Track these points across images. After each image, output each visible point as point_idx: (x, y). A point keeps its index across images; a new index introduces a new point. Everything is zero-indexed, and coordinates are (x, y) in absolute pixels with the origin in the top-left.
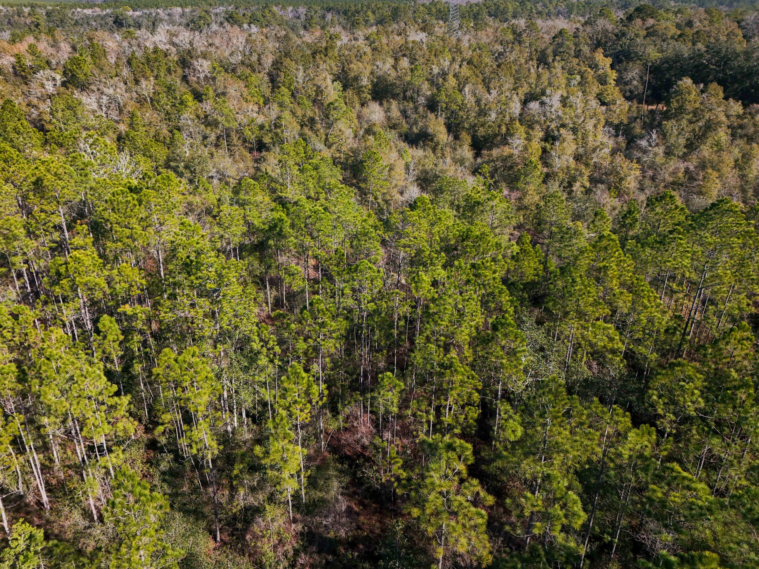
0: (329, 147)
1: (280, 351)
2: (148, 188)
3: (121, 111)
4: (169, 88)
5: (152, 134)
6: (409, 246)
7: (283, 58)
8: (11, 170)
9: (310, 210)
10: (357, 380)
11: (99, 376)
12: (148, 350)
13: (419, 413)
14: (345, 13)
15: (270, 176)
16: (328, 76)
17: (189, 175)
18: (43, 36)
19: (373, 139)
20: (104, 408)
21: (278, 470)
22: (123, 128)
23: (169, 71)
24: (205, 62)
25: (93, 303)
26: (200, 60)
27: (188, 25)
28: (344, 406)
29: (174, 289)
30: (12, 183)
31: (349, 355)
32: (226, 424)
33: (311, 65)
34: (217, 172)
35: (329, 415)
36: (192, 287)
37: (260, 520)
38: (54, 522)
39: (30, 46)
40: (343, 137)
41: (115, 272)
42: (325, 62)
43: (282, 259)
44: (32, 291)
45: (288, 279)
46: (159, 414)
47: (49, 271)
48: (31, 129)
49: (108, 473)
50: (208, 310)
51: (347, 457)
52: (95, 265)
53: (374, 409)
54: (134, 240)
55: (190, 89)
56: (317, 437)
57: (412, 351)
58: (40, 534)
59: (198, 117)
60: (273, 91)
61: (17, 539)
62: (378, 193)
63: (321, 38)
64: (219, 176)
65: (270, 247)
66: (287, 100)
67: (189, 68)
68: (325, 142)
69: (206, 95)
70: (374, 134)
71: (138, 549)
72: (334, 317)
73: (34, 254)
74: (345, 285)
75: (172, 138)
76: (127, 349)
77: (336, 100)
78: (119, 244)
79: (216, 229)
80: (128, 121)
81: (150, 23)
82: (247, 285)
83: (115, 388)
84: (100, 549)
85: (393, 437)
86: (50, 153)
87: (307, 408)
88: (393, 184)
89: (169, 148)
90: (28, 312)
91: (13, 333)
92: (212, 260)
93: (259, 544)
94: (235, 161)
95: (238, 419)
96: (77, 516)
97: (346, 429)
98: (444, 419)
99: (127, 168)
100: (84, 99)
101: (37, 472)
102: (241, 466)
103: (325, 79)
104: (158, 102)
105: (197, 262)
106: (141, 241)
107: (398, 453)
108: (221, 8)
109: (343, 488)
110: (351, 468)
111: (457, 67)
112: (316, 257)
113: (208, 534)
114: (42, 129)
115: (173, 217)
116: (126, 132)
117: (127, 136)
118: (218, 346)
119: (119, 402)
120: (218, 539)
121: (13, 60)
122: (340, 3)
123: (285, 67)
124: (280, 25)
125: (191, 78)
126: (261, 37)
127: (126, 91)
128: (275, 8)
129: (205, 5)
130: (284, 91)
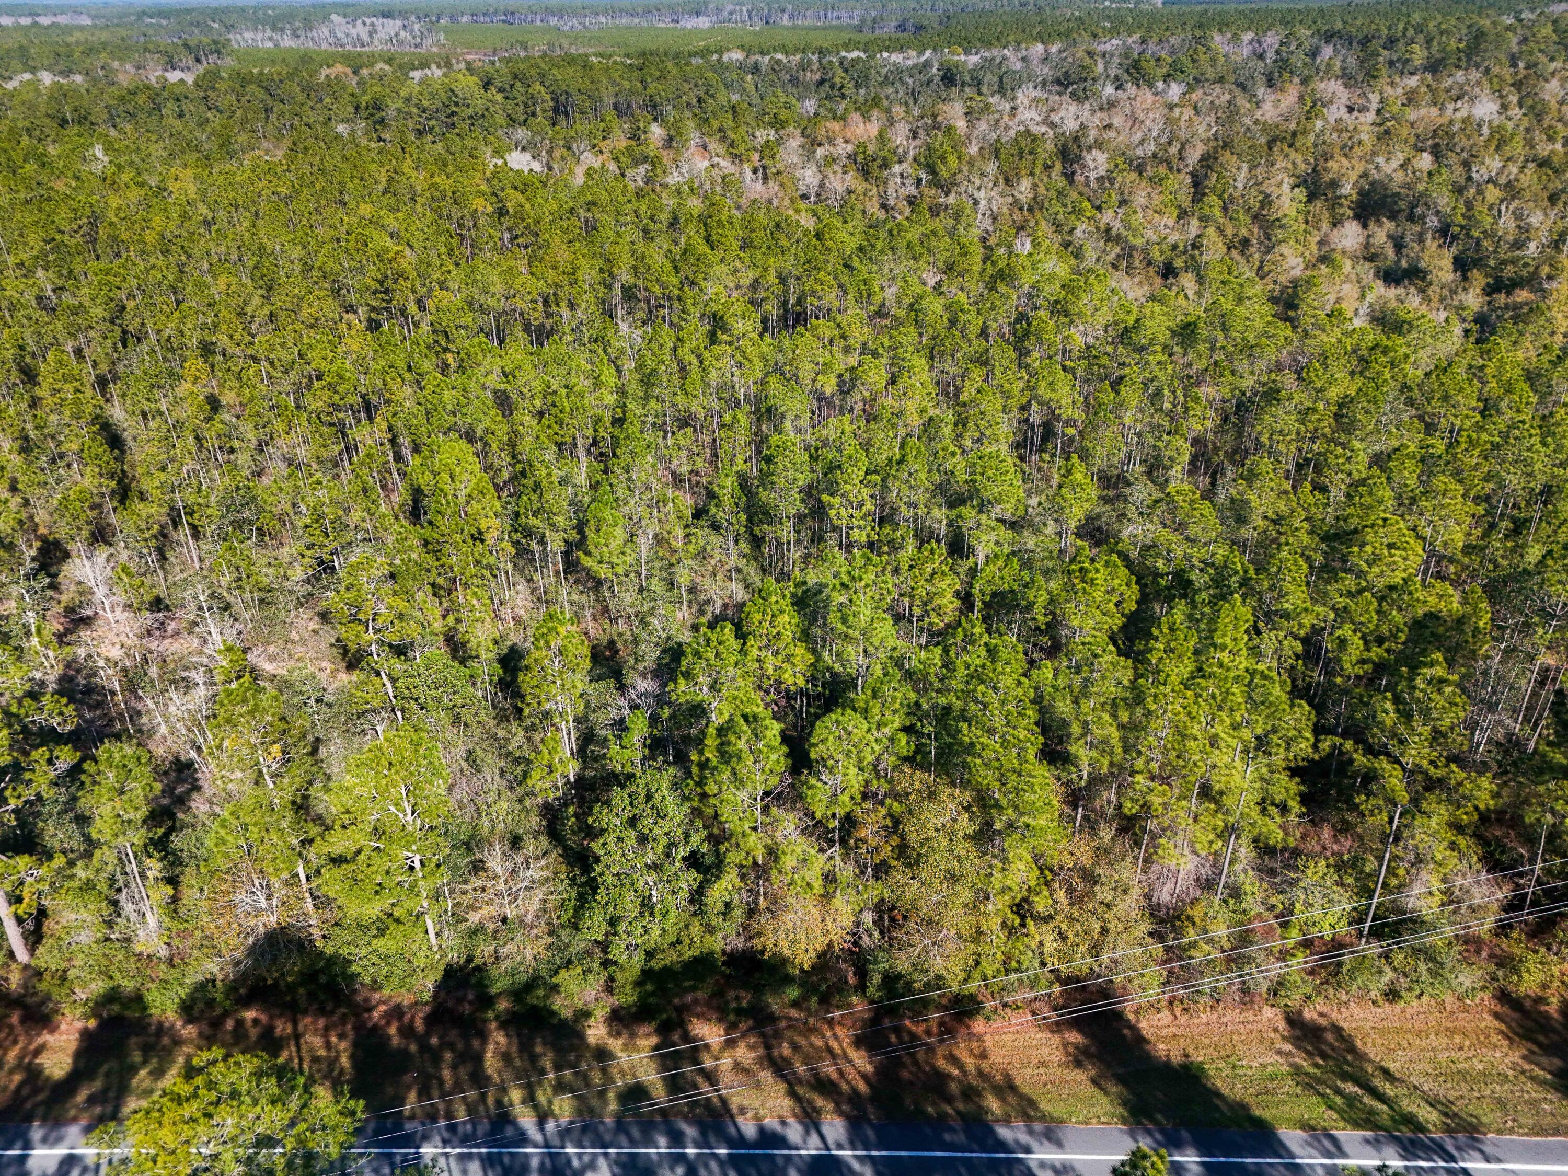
0: (1262, 278)
7: (1220, 151)
14: (1364, 44)
16: (1286, 180)
24: (1100, 154)
26: (1092, 152)
33: (1263, 161)
42: (1287, 155)
60: (1194, 200)
66: (1215, 212)
67: (1074, 162)
68: (1258, 271)
69: (1106, 202)
77: (1291, 215)
103: (1280, 185)
108: (1114, 42)
111: (1515, 170)
121: (850, 148)
122: (1358, 22)
123: (1222, 165)
124: (1221, 80)
125: (1077, 178)
126: (1189, 112)
127: (1002, 195)
128: (1217, 38)
129: (1086, 37)
130: (1213, 199)
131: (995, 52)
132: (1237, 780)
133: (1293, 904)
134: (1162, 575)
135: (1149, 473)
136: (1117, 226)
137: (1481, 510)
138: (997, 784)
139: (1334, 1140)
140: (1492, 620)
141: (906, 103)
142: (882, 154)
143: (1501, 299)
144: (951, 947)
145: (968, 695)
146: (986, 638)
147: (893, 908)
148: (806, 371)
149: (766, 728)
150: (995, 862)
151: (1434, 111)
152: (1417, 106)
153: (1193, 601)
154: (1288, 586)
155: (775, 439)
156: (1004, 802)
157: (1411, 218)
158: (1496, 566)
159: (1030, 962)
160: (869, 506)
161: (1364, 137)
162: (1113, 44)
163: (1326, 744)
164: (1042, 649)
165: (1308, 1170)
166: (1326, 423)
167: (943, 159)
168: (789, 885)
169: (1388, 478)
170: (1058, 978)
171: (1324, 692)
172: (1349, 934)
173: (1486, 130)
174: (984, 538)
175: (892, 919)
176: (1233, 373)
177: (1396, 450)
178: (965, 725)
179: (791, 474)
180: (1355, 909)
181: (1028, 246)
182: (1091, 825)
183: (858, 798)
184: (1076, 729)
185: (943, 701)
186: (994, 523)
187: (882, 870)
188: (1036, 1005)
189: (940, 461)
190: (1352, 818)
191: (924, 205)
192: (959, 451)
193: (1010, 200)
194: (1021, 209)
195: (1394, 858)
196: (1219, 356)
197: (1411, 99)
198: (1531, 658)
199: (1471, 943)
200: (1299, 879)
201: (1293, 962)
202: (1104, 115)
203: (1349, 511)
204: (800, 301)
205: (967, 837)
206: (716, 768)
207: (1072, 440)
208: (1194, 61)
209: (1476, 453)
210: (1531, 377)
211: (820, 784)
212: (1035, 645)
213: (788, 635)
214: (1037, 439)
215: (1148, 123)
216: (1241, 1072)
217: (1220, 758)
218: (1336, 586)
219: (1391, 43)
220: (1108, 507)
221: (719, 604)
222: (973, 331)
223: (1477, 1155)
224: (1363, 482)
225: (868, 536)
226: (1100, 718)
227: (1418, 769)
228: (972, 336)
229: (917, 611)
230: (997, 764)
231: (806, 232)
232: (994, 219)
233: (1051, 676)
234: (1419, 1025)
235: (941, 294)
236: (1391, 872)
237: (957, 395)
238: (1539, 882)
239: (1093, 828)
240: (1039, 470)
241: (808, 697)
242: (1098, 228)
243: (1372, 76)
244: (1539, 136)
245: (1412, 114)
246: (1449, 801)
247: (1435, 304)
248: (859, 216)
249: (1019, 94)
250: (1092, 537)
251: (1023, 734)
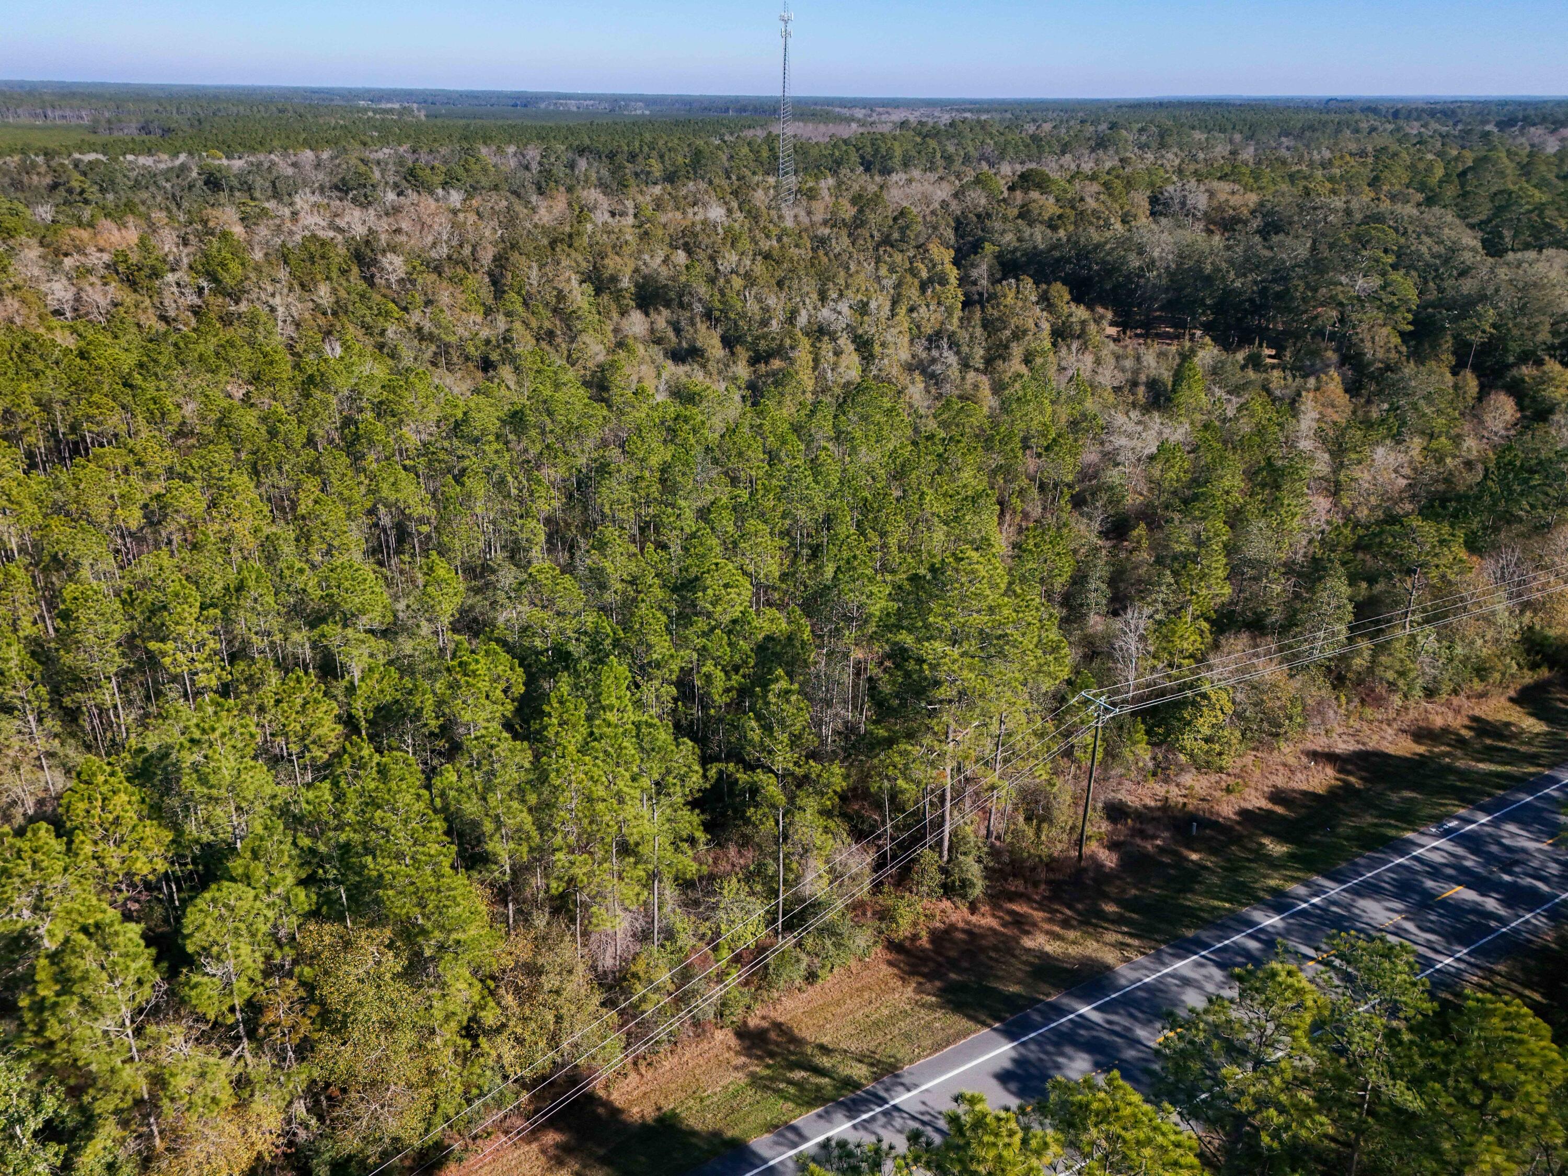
7: (509, 251)
14: (611, 157)
16: (573, 277)
24: (395, 257)
26: (386, 254)
33: (549, 261)
39: (142, 239)
40: (591, 352)
42: (569, 255)
60: (496, 297)
66: (517, 308)
67: (371, 266)
68: (568, 358)
77: (584, 307)
103: (569, 281)
111: (748, 263)
121: (106, 257)
122: (602, 139)
123: (514, 265)
124: (496, 188)
125: (377, 280)
126: (472, 218)
127: (300, 299)
128: (484, 150)
129: (357, 145)
130: (512, 296)
131: (261, 157)
132: (647, 828)
133: (718, 927)
134: (541, 653)
135: (512, 557)
136: (427, 326)
137: (785, 543)
138: (417, 910)
139: (794, 1129)
140: (812, 631)
141: (167, 208)
142: (149, 262)
143: (762, 368)
144: (403, 1101)
145: (367, 825)
146: (377, 758)
147: (328, 1085)
148: (99, 507)
149: (116, 934)
150: (433, 992)
151: (678, 215)
152: (664, 211)
153: (576, 670)
154: (652, 639)
155: (70, 590)
156: (429, 925)
157: (681, 306)
158: (806, 587)
159: (491, 1080)
160: (212, 644)
161: (629, 237)
162: (384, 153)
163: (713, 773)
164: (440, 754)
165: (781, 1168)
166: (653, 489)
167: (223, 265)
168: (188, 1109)
169: (712, 529)
170: (524, 1086)
171: (705, 724)
172: (768, 936)
173: (720, 230)
174: (355, 653)
175: (330, 1098)
176: (566, 453)
177: (713, 503)
178: (369, 859)
179: (100, 628)
180: (768, 912)
181: (339, 351)
182: (524, 916)
183: (259, 977)
184: (488, 826)
185: (343, 838)
186: (362, 636)
187: (305, 1049)
188: (508, 1122)
189: (288, 581)
190: (748, 830)
191: (212, 315)
192: (306, 567)
193: (311, 305)
194: (324, 314)
195: (787, 856)
196: (550, 439)
197: (659, 205)
198: (846, 656)
199: (857, 907)
200: (719, 901)
201: (730, 979)
202: (391, 220)
203: (688, 561)
204: (73, 428)
205: (396, 977)
206: (56, 1004)
207: (428, 537)
208: (467, 170)
209: (771, 496)
210: (796, 429)
211: (206, 979)
212: (432, 751)
213: (131, 816)
214: (392, 541)
215: (436, 227)
216: (707, 1102)
217: (629, 811)
218: (692, 629)
219: (632, 157)
220: (479, 597)
221: (30, 803)
222: (298, 440)
223: (900, 1089)
224: (693, 535)
225: (219, 678)
226: (509, 808)
227: (787, 773)
228: (298, 446)
229: (295, 749)
230: (412, 889)
231: (67, 351)
232: (298, 325)
233: (455, 778)
234: (837, 995)
235: (252, 405)
236: (787, 868)
237: (294, 508)
238: (893, 839)
239: (526, 920)
240: (402, 572)
241: (178, 881)
242: (409, 329)
243: (623, 185)
244: (759, 235)
245: (663, 218)
246: (816, 792)
247: (715, 377)
248: (134, 330)
249: (297, 199)
250: (470, 629)
251: (434, 848)
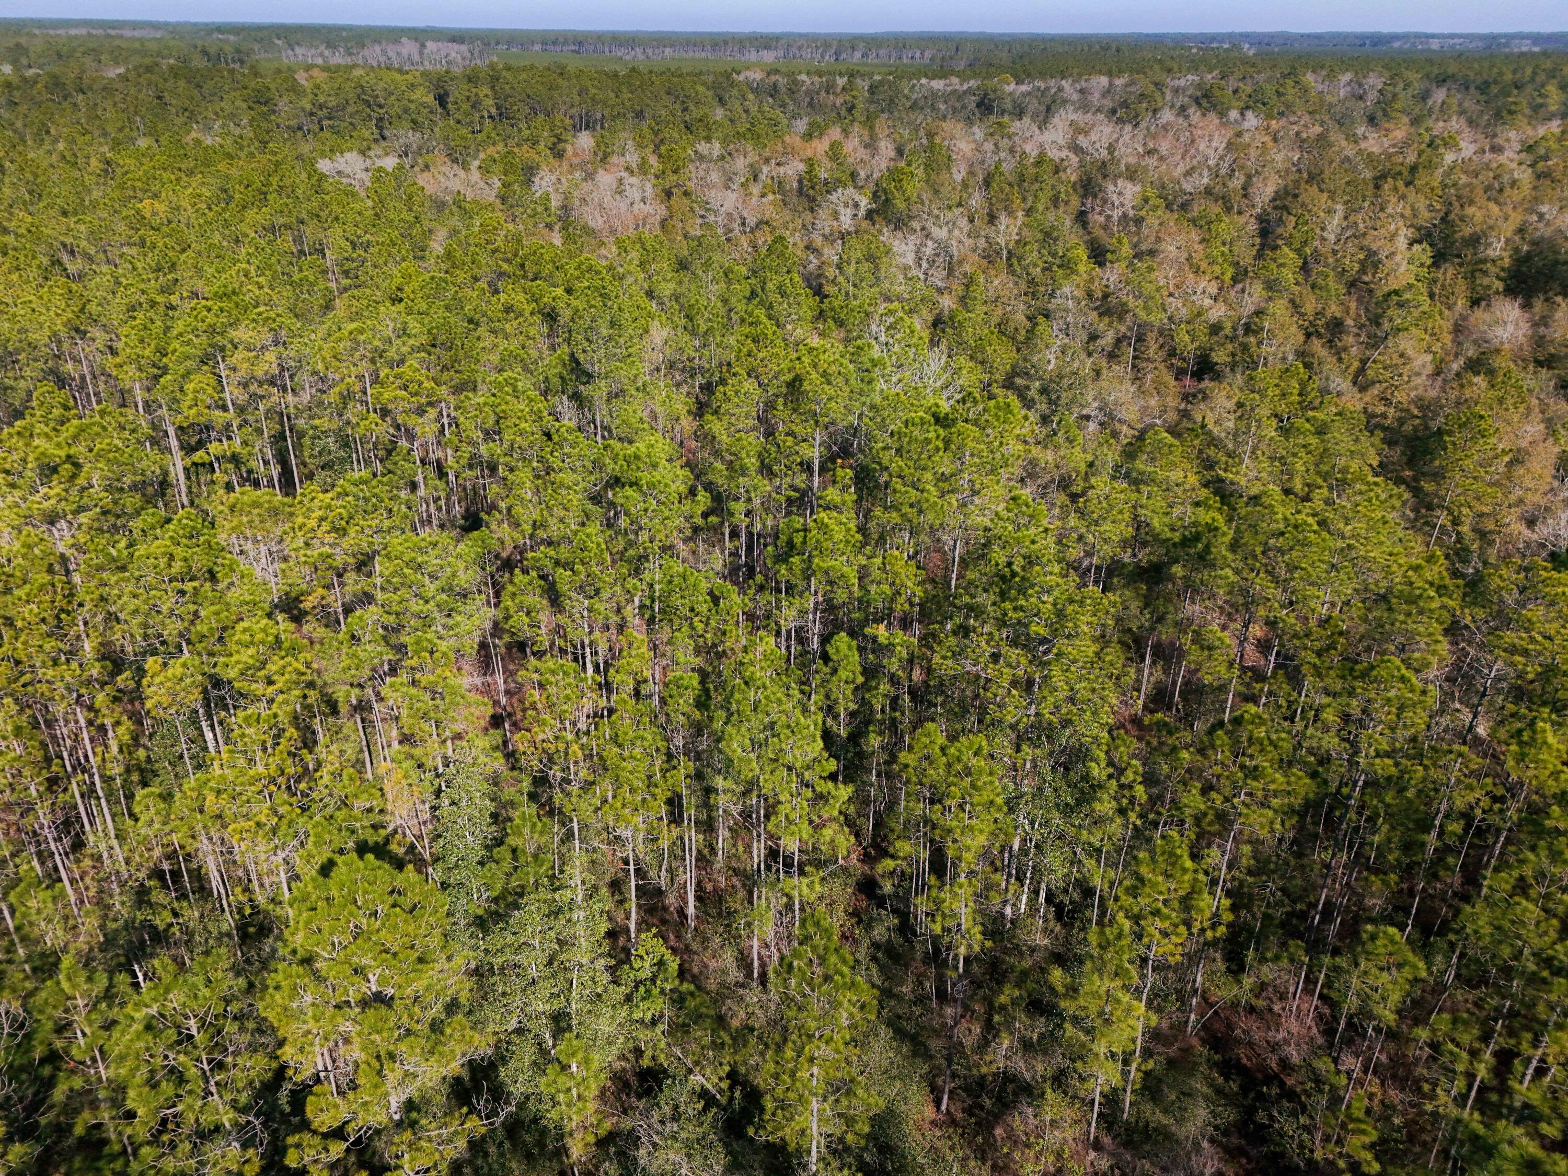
0: (1363, 389)
1: (1145, 797)
2: (966, 421)
3: (951, 271)
4: (1048, 235)
5: (995, 320)
6: (1525, 653)
7: (1303, 186)
8: (760, 355)
9: (1285, 519)
10: (1303, 915)
11: (814, 736)
12: (898, 714)
13: (1450, 1046)
14: (1484, 88)
15: (1209, 433)
16: (1403, 231)
17: (1044, 406)
18: (856, 128)
19: (1484, 385)
20: (809, 794)
21: (1088, 1032)
22: (947, 302)
23: (1055, 201)
24: (1129, 185)
25: (830, 607)
26: (1120, 182)
27: (1114, 111)
28: (1263, 960)
29: (967, 617)
30: (757, 378)
31: (1299, 855)
32: (1005, 903)
33: (1366, 204)
34: (1101, 409)
35: (1220, 965)
36: (1002, 623)
37: (1030, 1111)
38: (695, 953)
39: (832, 146)
40: (1405, 371)
41: (878, 561)
42: (1403, 197)
43: (1192, 609)
44: (746, 564)
45: (1195, 654)
46: (892, 837)
47: (777, 537)
48: (804, 292)
49: (789, 907)
50: (1021, 673)
51: (1242, 1070)
52: (848, 542)
53: (1334, 995)
54: (920, 511)
55: (1087, 238)
56: (1182, 997)
57: (1466, 899)
58: (673, 964)
59: (1090, 295)
60: (1260, 255)
61: (641, 958)
62: (1465, 511)
63: (1406, 144)
64: (1101, 417)
65: (1171, 578)
66: (1289, 275)
67: (1095, 196)
68: (1356, 377)
69: (1113, 252)
70: (1491, 372)
71: (812, 1060)
72: (1285, 764)
73: (762, 503)
74: (1326, 700)
75: (1031, 331)
76: (864, 702)
77: (1410, 286)
78: (895, 515)
79: (1073, 521)
80: (959, 289)
81: (1043, 108)
82: (1107, 644)
83: (832, 765)
84: (752, 1030)
85: (1366, 1072)
86: (822, 335)
87: (1177, 935)
88: (1513, 498)
89: (1018, 350)
90: (734, 596)
91: (707, 624)
92: (1052, 580)
93: (1017, 1156)
94: (1141, 391)
95: (1030, 900)
96: (729, 958)
97: (1251, 1010)
98: (1517, 1086)
99: (939, 377)
100: (897, 245)
101: (690, 860)
102: (1017, 993)
103: (1392, 237)
104: (1020, 259)
105: (1023, 579)
106: (931, 516)
107: (1368, 1112)
108: (1190, 77)
109: (1216, 1128)
110: (1245, 1096)
112: (1271, 624)
113: (928, 1089)
114: (818, 291)
115: (998, 482)
116: (951, 311)
117: (952, 318)
118: (1025, 747)
119: (833, 793)
120: (944, 1107)
123: (1303, 205)
125: (1094, 217)
126: (1263, 138)
128: (1310, 76)
129: (1159, 71)
130: (1287, 256)
161: (1516, 177)
162: (1187, 80)
208: (1280, 95)
